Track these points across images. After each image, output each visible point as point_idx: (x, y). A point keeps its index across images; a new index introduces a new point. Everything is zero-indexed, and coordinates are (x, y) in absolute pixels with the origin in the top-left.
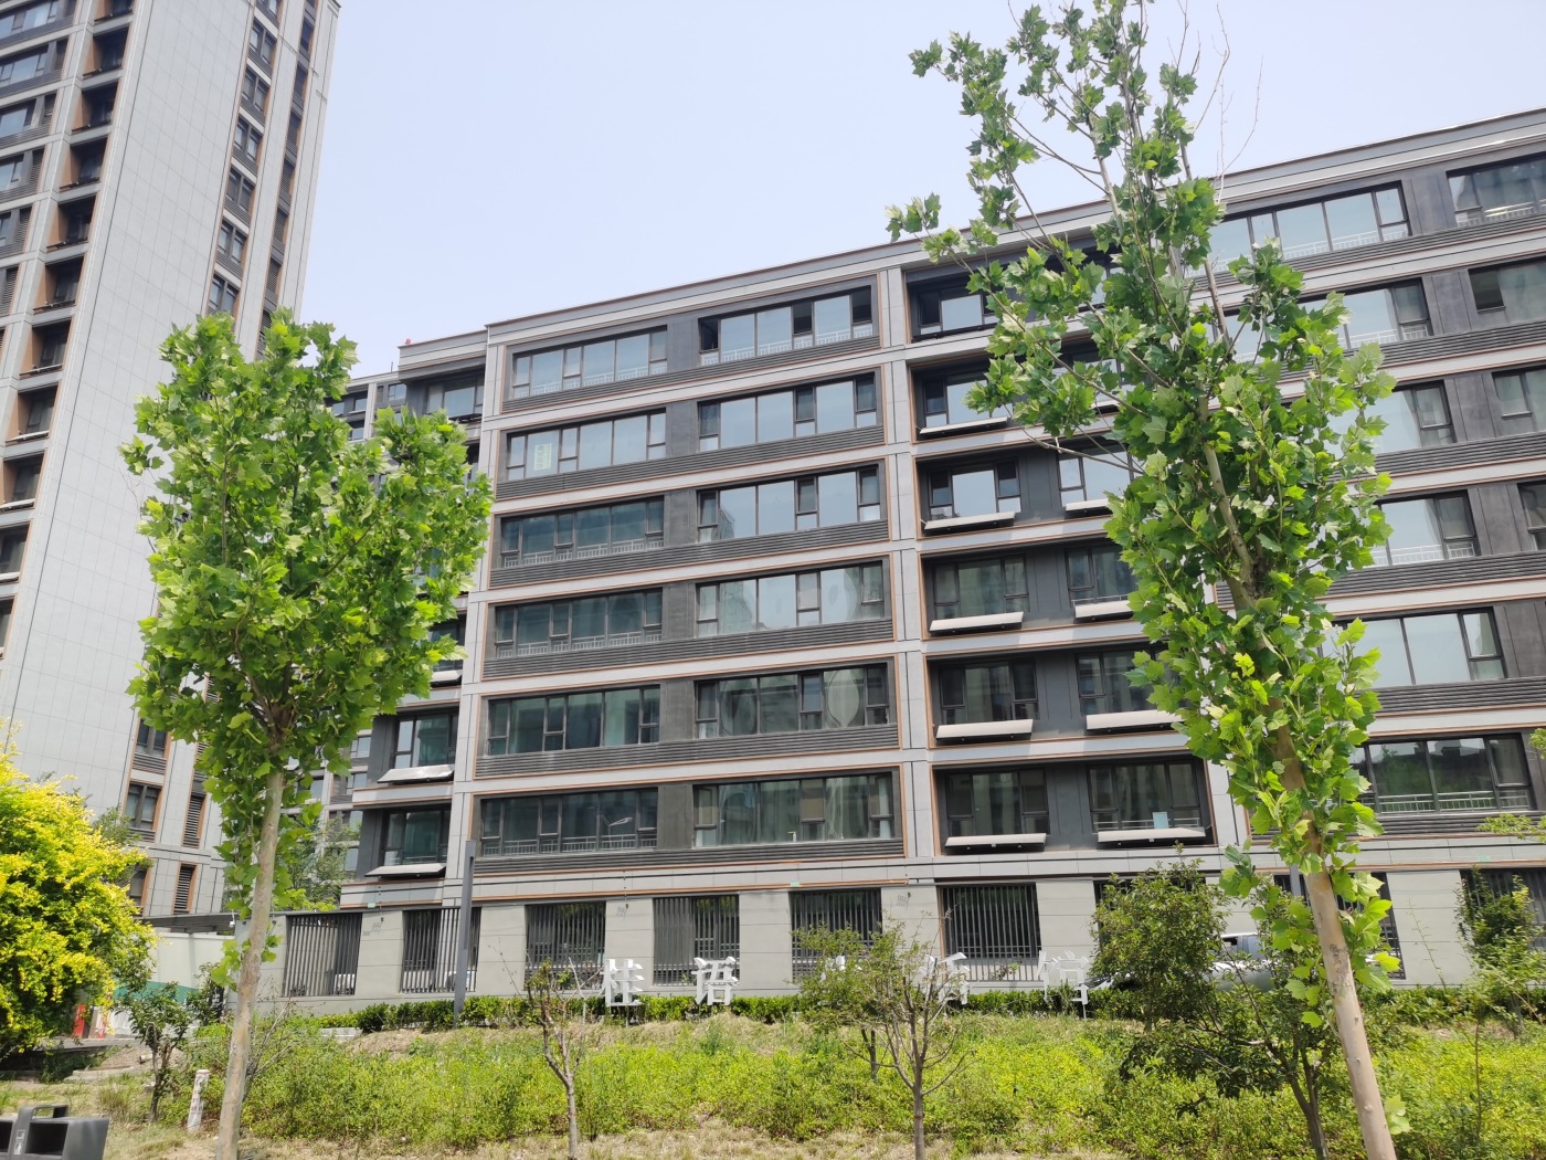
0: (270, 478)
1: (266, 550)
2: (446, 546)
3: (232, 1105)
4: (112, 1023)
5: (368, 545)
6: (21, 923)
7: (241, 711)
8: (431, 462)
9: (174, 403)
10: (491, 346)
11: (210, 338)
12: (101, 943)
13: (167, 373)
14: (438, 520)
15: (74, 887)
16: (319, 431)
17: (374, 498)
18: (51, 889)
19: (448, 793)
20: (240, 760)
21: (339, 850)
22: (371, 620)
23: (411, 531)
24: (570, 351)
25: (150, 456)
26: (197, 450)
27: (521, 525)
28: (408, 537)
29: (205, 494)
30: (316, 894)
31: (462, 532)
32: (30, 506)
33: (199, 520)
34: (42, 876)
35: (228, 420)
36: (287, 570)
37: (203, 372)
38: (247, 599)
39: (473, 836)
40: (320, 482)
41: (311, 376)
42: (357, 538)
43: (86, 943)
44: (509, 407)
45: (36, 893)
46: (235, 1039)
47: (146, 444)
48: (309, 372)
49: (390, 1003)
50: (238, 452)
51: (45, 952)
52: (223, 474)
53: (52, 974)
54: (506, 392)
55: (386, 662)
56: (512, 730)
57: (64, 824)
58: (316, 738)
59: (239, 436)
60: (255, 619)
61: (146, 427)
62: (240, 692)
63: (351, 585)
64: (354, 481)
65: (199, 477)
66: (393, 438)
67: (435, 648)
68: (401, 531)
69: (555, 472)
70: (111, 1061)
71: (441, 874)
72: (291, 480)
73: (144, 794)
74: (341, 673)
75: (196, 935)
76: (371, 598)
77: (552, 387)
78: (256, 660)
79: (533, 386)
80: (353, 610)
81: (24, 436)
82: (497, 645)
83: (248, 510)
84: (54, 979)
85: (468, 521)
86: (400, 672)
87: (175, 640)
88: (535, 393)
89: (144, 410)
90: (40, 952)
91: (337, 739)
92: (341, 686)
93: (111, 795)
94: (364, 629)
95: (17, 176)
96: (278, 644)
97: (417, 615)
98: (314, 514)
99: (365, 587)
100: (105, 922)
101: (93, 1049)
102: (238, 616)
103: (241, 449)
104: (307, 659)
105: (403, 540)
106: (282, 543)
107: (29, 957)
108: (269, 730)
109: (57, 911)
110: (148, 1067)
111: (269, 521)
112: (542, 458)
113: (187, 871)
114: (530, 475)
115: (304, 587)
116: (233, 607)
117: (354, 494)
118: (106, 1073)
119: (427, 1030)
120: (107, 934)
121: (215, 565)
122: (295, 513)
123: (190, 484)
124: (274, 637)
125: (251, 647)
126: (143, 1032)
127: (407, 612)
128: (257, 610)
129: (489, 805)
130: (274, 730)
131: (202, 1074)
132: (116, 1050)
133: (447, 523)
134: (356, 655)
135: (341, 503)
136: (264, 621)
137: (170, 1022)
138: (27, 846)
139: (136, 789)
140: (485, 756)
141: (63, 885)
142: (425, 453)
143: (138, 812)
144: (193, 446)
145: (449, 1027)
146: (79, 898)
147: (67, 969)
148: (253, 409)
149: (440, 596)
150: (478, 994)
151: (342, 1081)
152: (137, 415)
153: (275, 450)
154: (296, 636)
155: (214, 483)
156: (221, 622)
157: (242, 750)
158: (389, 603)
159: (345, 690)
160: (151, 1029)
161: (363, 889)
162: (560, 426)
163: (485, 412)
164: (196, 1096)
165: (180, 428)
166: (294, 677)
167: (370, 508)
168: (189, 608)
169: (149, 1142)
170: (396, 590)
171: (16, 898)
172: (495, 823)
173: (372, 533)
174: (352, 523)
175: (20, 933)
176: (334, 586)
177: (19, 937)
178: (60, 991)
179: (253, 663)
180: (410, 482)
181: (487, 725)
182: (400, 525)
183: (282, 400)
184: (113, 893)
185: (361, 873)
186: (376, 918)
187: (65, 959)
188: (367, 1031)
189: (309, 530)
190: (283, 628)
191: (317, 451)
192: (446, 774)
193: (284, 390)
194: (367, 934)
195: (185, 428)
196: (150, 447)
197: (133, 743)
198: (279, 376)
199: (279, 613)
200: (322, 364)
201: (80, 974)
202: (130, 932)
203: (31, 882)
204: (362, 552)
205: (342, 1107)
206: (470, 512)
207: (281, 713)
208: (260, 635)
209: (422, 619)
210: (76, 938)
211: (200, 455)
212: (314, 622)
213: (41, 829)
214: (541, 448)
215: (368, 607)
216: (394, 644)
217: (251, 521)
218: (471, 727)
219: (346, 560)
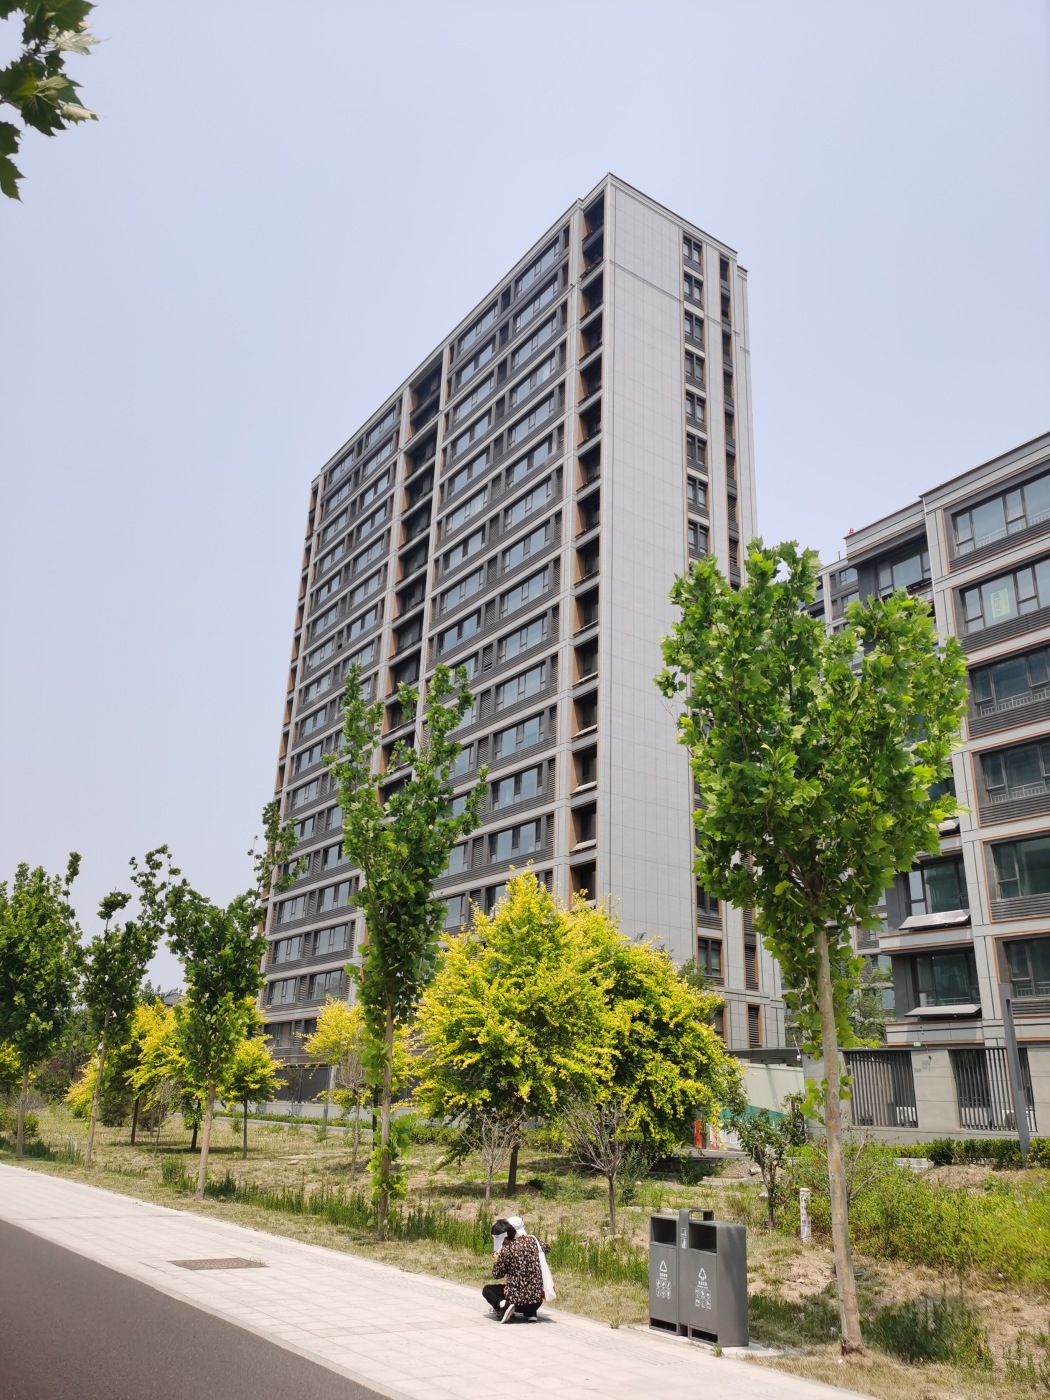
0: (768, 681)
1: (776, 743)
2: (928, 710)
3: (840, 1227)
4: (723, 1140)
5: (859, 724)
6: (645, 1054)
7: (782, 881)
8: (903, 639)
9: (688, 637)
10: (928, 513)
11: (705, 579)
12: (703, 1072)
13: (677, 613)
14: (918, 689)
15: (676, 1025)
16: (801, 633)
17: (858, 681)
18: (660, 1026)
19: (968, 937)
20: (788, 921)
21: (874, 991)
22: (875, 790)
23: (896, 704)
24: (1009, 497)
25: (677, 681)
26: (711, 671)
27: (991, 673)
28: (894, 710)
29: (723, 705)
30: (864, 1031)
31: (942, 696)
32: (595, 731)
33: (720, 726)
34: (653, 1016)
35: (730, 642)
36: (797, 757)
37: (705, 608)
38: (770, 786)
39: (1002, 980)
40: (808, 677)
41: (786, 589)
42: (849, 718)
43: (693, 1072)
44: (956, 564)
45: (652, 1030)
46: (832, 1167)
47: (672, 673)
48: (783, 586)
49: (956, 1138)
50: (741, 666)
51: (666, 1078)
52: (733, 686)
53: (674, 1096)
54: (951, 551)
55: (894, 826)
56: (1020, 870)
57: (660, 974)
58: (847, 899)
59: (740, 653)
60: (779, 801)
61: (672, 661)
62: (778, 864)
63: (851, 760)
64: (838, 670)
65: (716, 692)
66: (864, 626)
67: (938, 807)
68: (887, 706)
69: (1016, 615)
70: (728, 1171)
71: (978, 1015)
72: (786, 679)
73: (710, 947)
74: (858, 839)
75: (771, 1066)
76: (871, 770)
77: (998, 534)
78: (786, 836)
79: (976, 539)
80: (857, 783)
81: (583, 679)
82: (989, 791)
83: (757, 711)
84: (676, 1100)
85: (946, 684)
86: (907, 833)
87: (721, 826)
88: (980, 544)
89: (668, 648)
90: (662, 1078)
91: (865, 898)
92: (860, 851)
93: (688, 950)
94: (870, 798)
95: (550, 492)
96: (801, 820)
97: (915, 779)
98: (809, 705)
99: (864, 761)
100: (703, 1054)
101: (713, 1159)
102: (766, 801)
103: (744, 663)
104: (825, 829)
105: (890, 713)
106: (789, 734)
107: (656, 1082)
108: (807, 894)
109: (668, 1045)
110: (758, 1179)
111: (775, 718)
112: (1000, 604)
113: (753, 1010)
114: (990, 623)
115: (812, 768)
116: (761, 794)
117: (840, 682)
118: (729, 1181)
119: (998, 1167)
120: (706, 1065)
121: (740, 761)
122: (794, 706)
123: (709, 698)
124: (796, 815)
125: (780, 825)
126: (750, 1150)
127: (906, 778)
128: (779, 794)
129: (1013, 947)
130: (811, 894)
131: (805, 1192)
132: (730, 1163)
133: (926, 690)
134: (868, 822)
135: (830, 691)
136: (787, 803)
137: (769, 1143)
138: (639, 993)
139: (703, 943)
140: (999, 900)
141: (668, 1024)
142: (896, 632)
143: (708, 961)
144: (707, 668)
145: (1020, 1166)
146: (681, 1035)
147: (683, 1092)
148: (747, 628)
149: (932, 758)
150: (1042, 1134)
151: (930, 1212)
152: (664, 653)
153: (769, 657)
154: (814, 811)
155: (727, 694)
156: (753, 808)
157: (789, 913)
158: (887, 772)
159: (864, 855)
160: (756, 1148)
161: (905, 1028)
162: (1012, 570)
163: (934, 575)
164: (803, 1211)
165: (696, 656)
166: (818, 847)
167: (856, 691)
168: (728, 800)
169: (775, 1247)
170: (892, 759)
171: (639, 1033)
172: (1022, 963)
173: (860, 712)
174: (843, 707)
175: (646, 1062)
176: (837, 764)
177: (646, 1065)
178: (682, 1110)
179: (784, 839)
180: (887, 661)
181: (994, 869)
182: (884, 701)
183: (768, 615)
184: (705, 1030)
185: (900, 1011)
186: (924, 1057)
187: (680, 1084)
188: (938, 1164)
189: (808, 720)
190: (802, 806)
191: (801, 650)
192: (963, 918)
193: (768, 607)
194: (919, 1070)
195: (700, 655)
196: (675, 674)
197: (695, 906)
198: (762, 596)
199: (797, 794)
200: (793, 576)
201: (693, 1097)
202: (723, 1064)
203: (647, 1022)
204: (855, 731)
205: (934, 1237)
206: (946, 675)
207: (813, 879)
208: (786, 815)
209: (921, 782)
210: (685, 1067)
211: (714, 674)
212: (827, 798)
213: (646, 980)
214: (996, 596)
215: (870, 778)
216: (899, 808)
217: (761, 720)
218: (977, 872)
219: (844, 739)
